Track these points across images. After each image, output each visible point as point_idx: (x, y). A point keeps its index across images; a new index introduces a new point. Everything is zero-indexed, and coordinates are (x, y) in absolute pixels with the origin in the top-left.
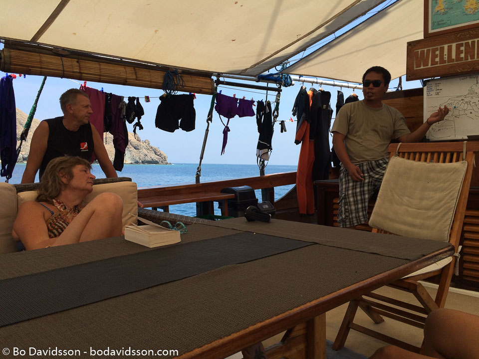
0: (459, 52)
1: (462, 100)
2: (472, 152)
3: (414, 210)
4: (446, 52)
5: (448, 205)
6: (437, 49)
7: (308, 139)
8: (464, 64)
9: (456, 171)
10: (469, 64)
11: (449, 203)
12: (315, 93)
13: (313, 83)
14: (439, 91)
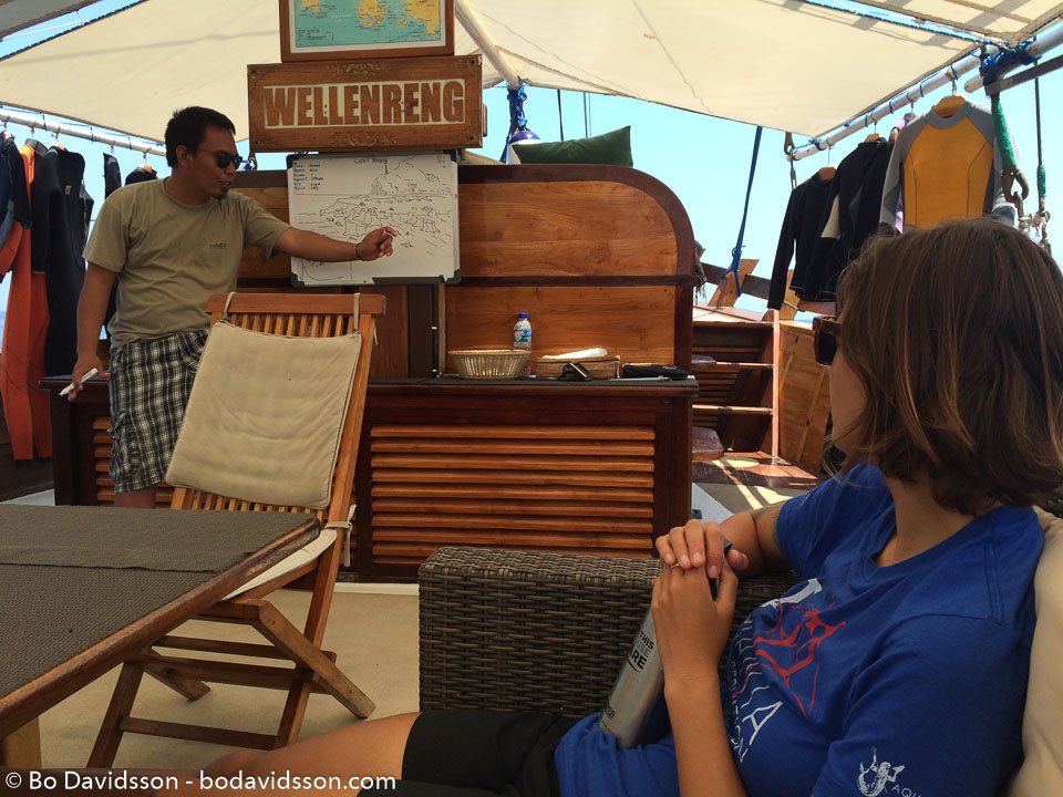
0: (350, 105)
1: (361, 204)
2: (369, 316)
3: (262, 439)
4: (326, 100)
5: (327, 425)
6: (308, 92)
7: (29, 271)
8: (360, 131)
9: (340, 353)
10: (372, 132)
11: (329, 420)
12: (43, 154)
13: (33, 126)
14: (317, 182)
